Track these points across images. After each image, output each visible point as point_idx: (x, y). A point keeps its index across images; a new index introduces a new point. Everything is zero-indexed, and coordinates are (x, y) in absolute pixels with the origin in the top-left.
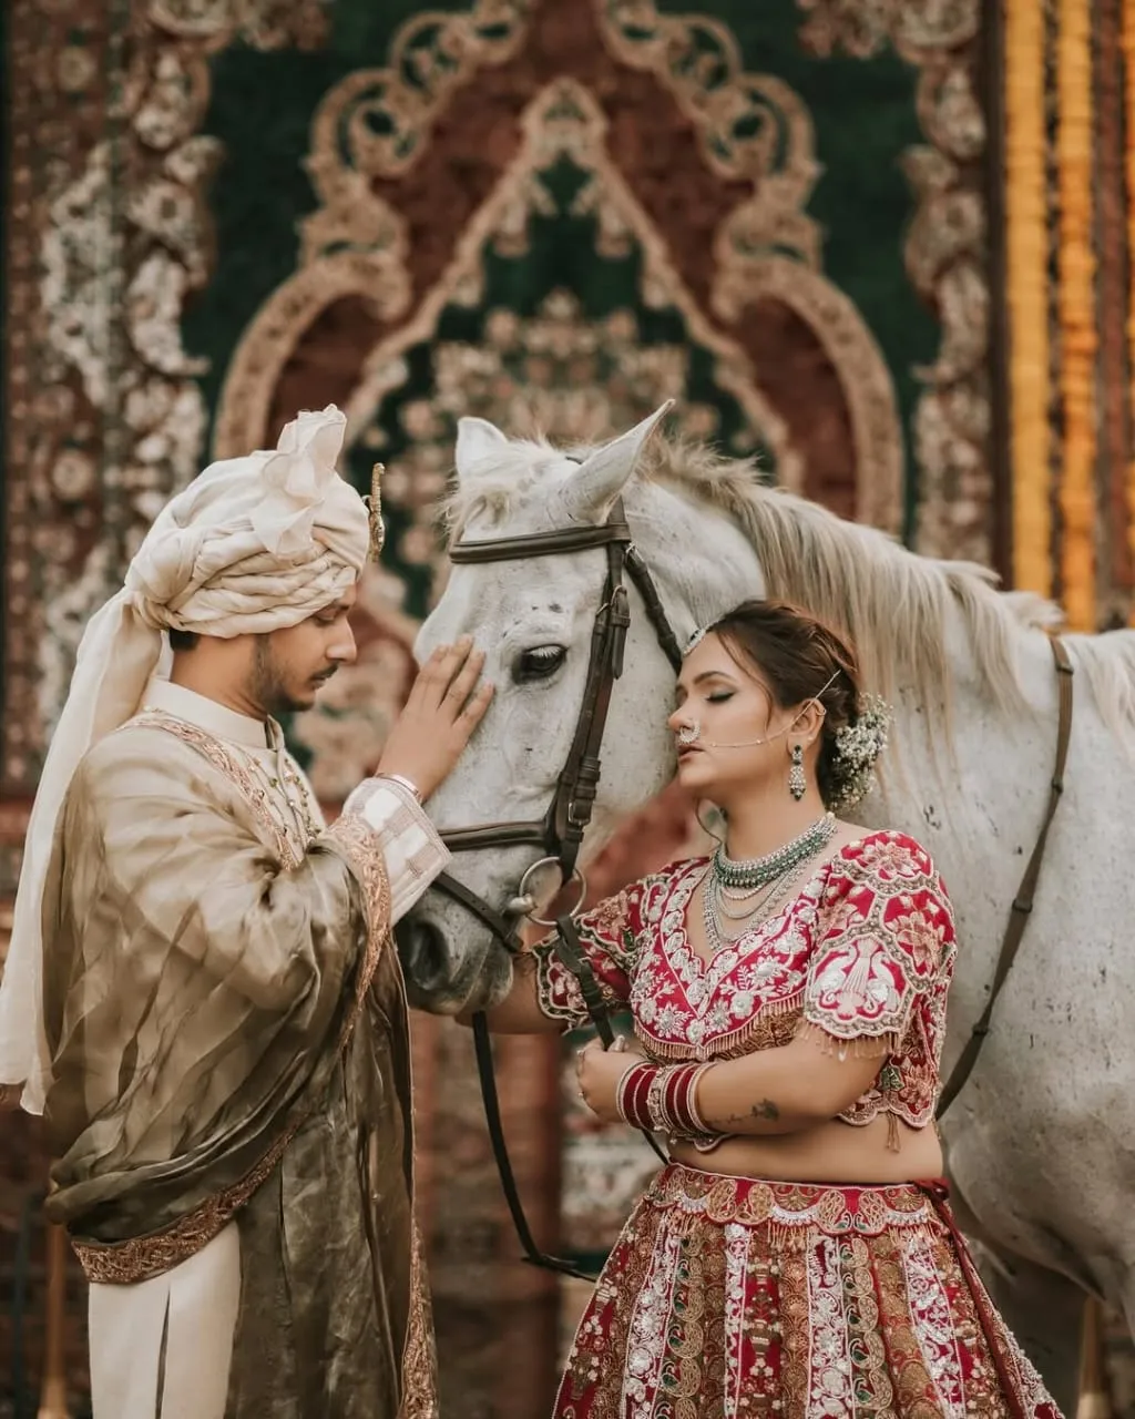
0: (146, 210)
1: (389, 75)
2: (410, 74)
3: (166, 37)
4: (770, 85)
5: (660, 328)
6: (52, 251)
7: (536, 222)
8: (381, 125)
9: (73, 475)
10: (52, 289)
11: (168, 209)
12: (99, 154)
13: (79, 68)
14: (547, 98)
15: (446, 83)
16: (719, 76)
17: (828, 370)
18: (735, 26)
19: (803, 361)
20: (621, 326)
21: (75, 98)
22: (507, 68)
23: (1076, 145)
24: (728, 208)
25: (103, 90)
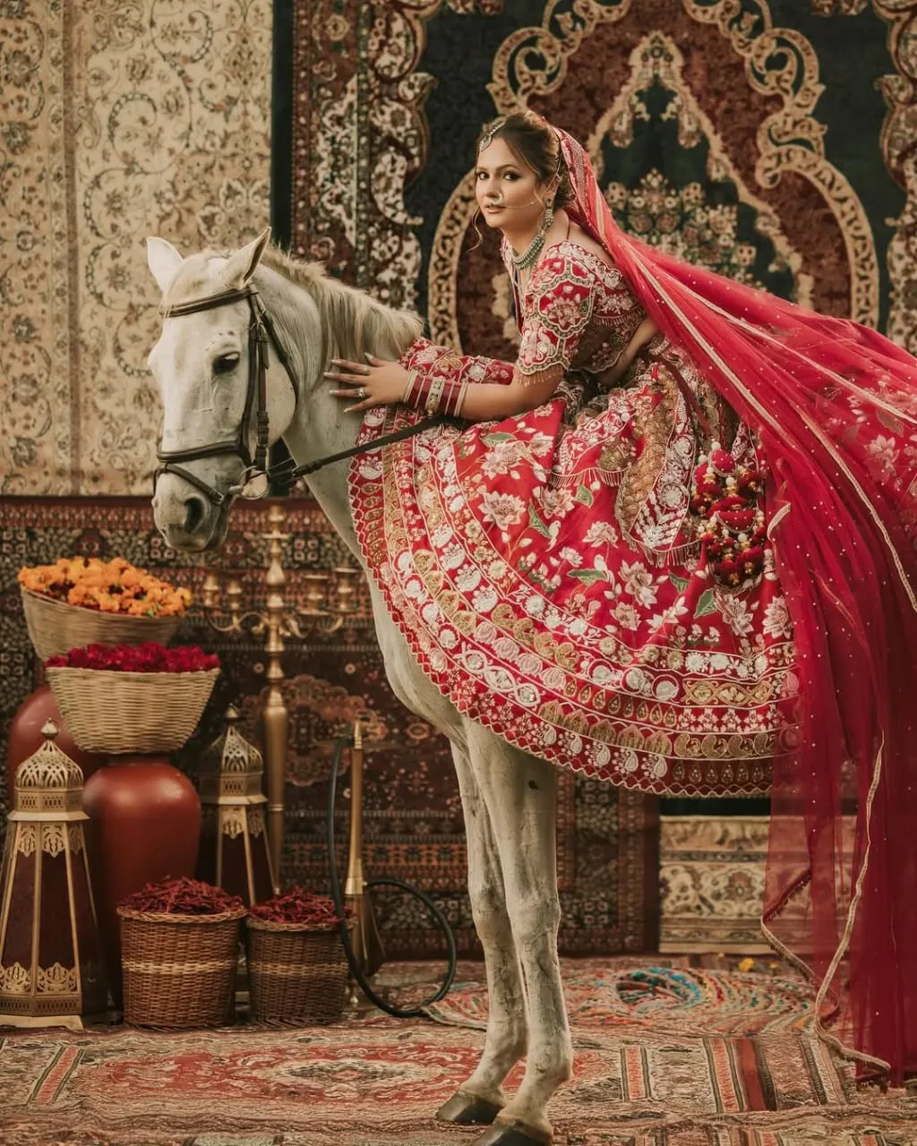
0: (383, 121)
1: (543, 30)
2: (555, 28)
3: (398, 6)
4: (791, 34)
5: (719, 193)
6: (323, 147)
7: (636, 123)
8: (536, 62)
10: (323, 171)
11: (397, 119)
12: (352, 84)
13: (340, 27)
14: (645, 44)
15: (577, 37)
16: (758, 28)
17: (830, 219)
19: (811, 214)
20: (694, 192)
21: (337, 47)
22: (616, 24)
24: (766, 114)
25: (354, 43)
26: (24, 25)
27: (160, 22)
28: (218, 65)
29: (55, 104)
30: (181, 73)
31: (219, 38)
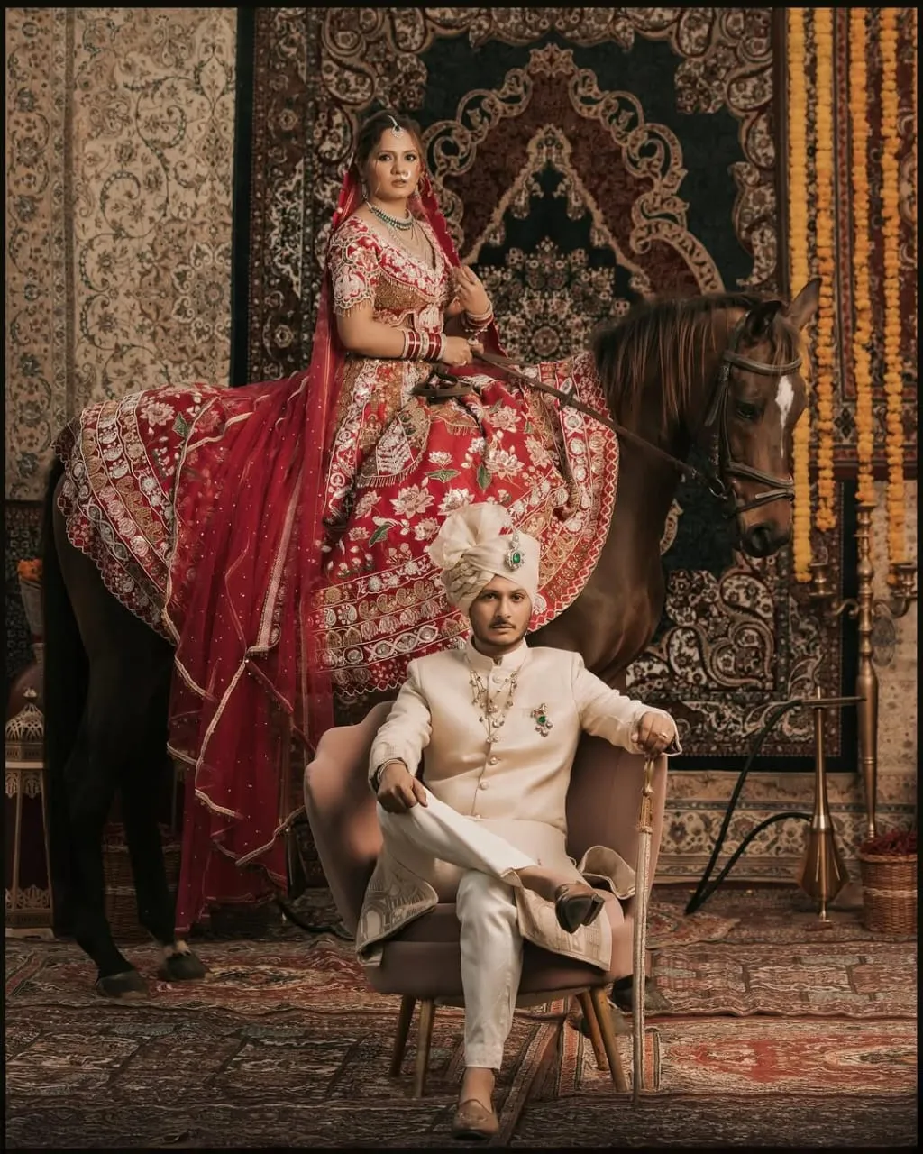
0: (324, 196)
1: (457, 123)
2: (467, 122)
3: (338, 103)
4: (659, 128)
5: (601, 258)
6: (275, 216)
7: (533, 200)
8: (451, 149)
9: (285, 337)
10: (275, 238)
12: (300, 166)
13: (290, 120)
14: (541, 134)
15: (484, 129)
16: (633, 123)
17: (691, 280)
18: (640, 99)
20: (579, 256)
21: (288, 135)
22: (516, 119)
23: (824, 162)
24: (638, 194)
25: (302, 132)
26: (33, 116)
27: (144, 114)
28: (190, 150)
29: (57, 181)
30: (160, 156)
31: (192, 128)
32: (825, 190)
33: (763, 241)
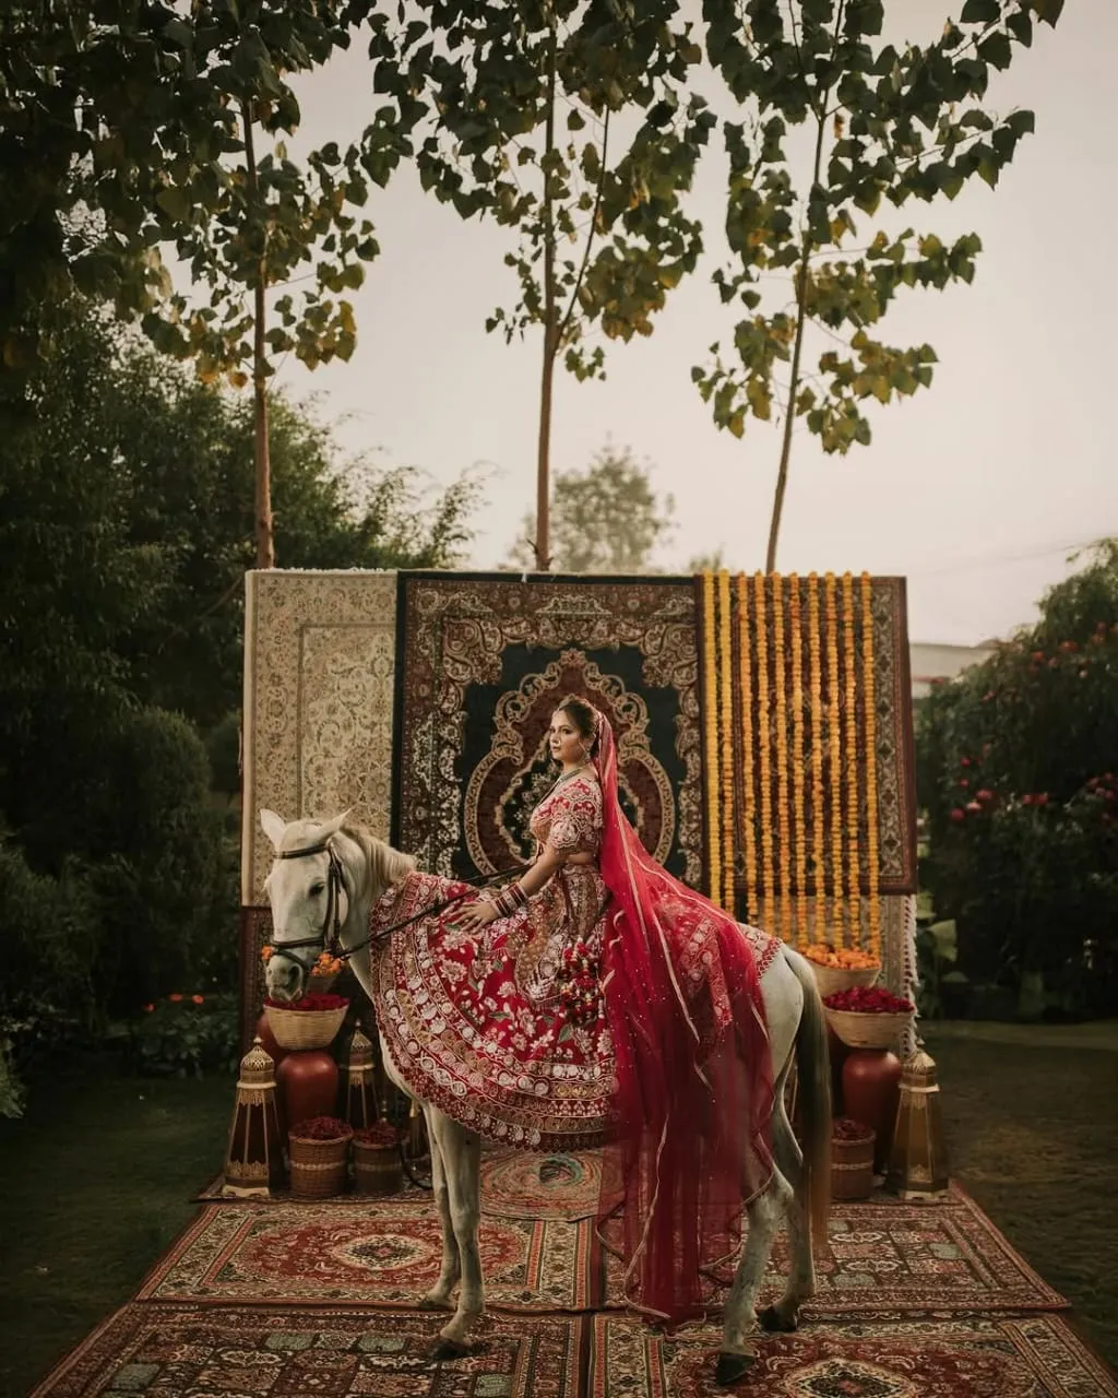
0: (444, 733)
1: (519, 693)
2: (525, 692)
3: (453, 681)
4: (637, 698)
6: (416, 745)
8: (516, 707)
9: (421, 813)
10: (416, 757)
11: (451, 733)
12: (430, 716)
13: (425, 691)
15: (535, 696)
16: (619, 693)
17: (652, 781)
18: (623, 678)
19: (643, 779)
21: (424, 699)
22: (554, 690)
23: (727, 715)
24: (622, 733)
25: (432, 697)
26: (280, 689)
27: (343, 687)
28: (368, 707)
29: (293, 725)
30: (351, 711)
31: (369, 695)
32: (727, 729)
33: (692, 761)
